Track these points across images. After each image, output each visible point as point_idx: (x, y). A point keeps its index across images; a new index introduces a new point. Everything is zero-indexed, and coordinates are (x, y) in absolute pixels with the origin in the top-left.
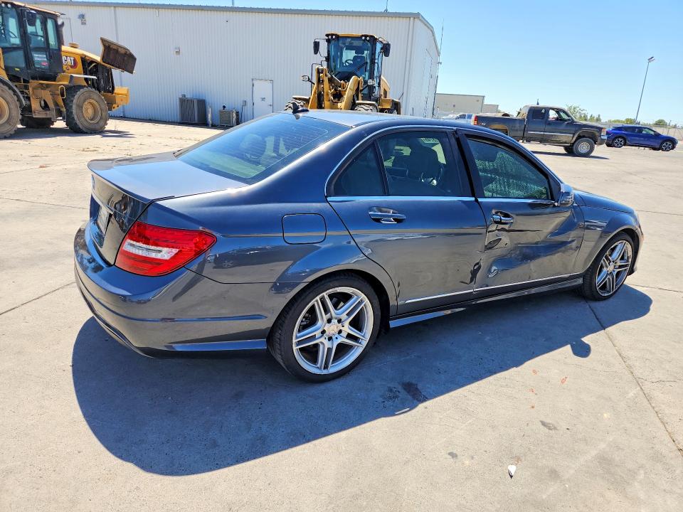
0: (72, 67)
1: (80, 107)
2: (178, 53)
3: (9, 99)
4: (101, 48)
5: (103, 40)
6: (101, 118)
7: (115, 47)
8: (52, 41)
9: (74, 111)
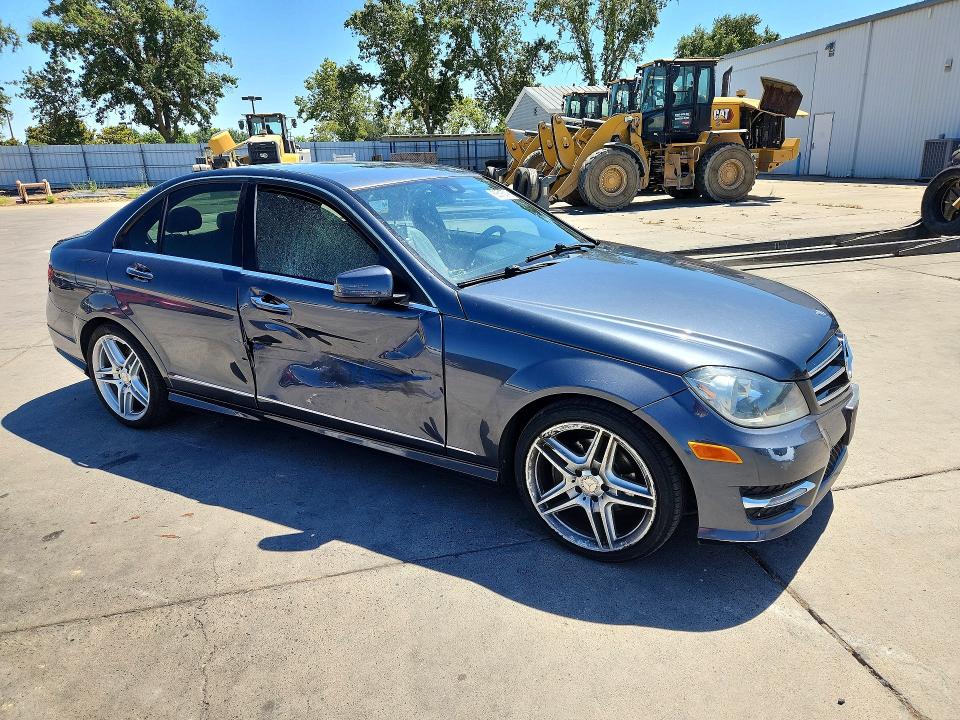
0: (724, 121)
1: (715, 170)
2: (948, 68)
3: (629, 168)
4: (761, 90)
5: (764, 81)
6: (743, 183)
7: (779, 86)
8: (703, 92)
9: (706, 176)
